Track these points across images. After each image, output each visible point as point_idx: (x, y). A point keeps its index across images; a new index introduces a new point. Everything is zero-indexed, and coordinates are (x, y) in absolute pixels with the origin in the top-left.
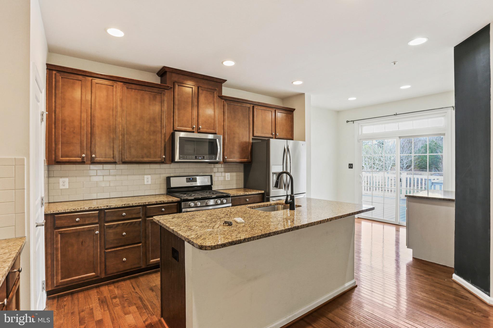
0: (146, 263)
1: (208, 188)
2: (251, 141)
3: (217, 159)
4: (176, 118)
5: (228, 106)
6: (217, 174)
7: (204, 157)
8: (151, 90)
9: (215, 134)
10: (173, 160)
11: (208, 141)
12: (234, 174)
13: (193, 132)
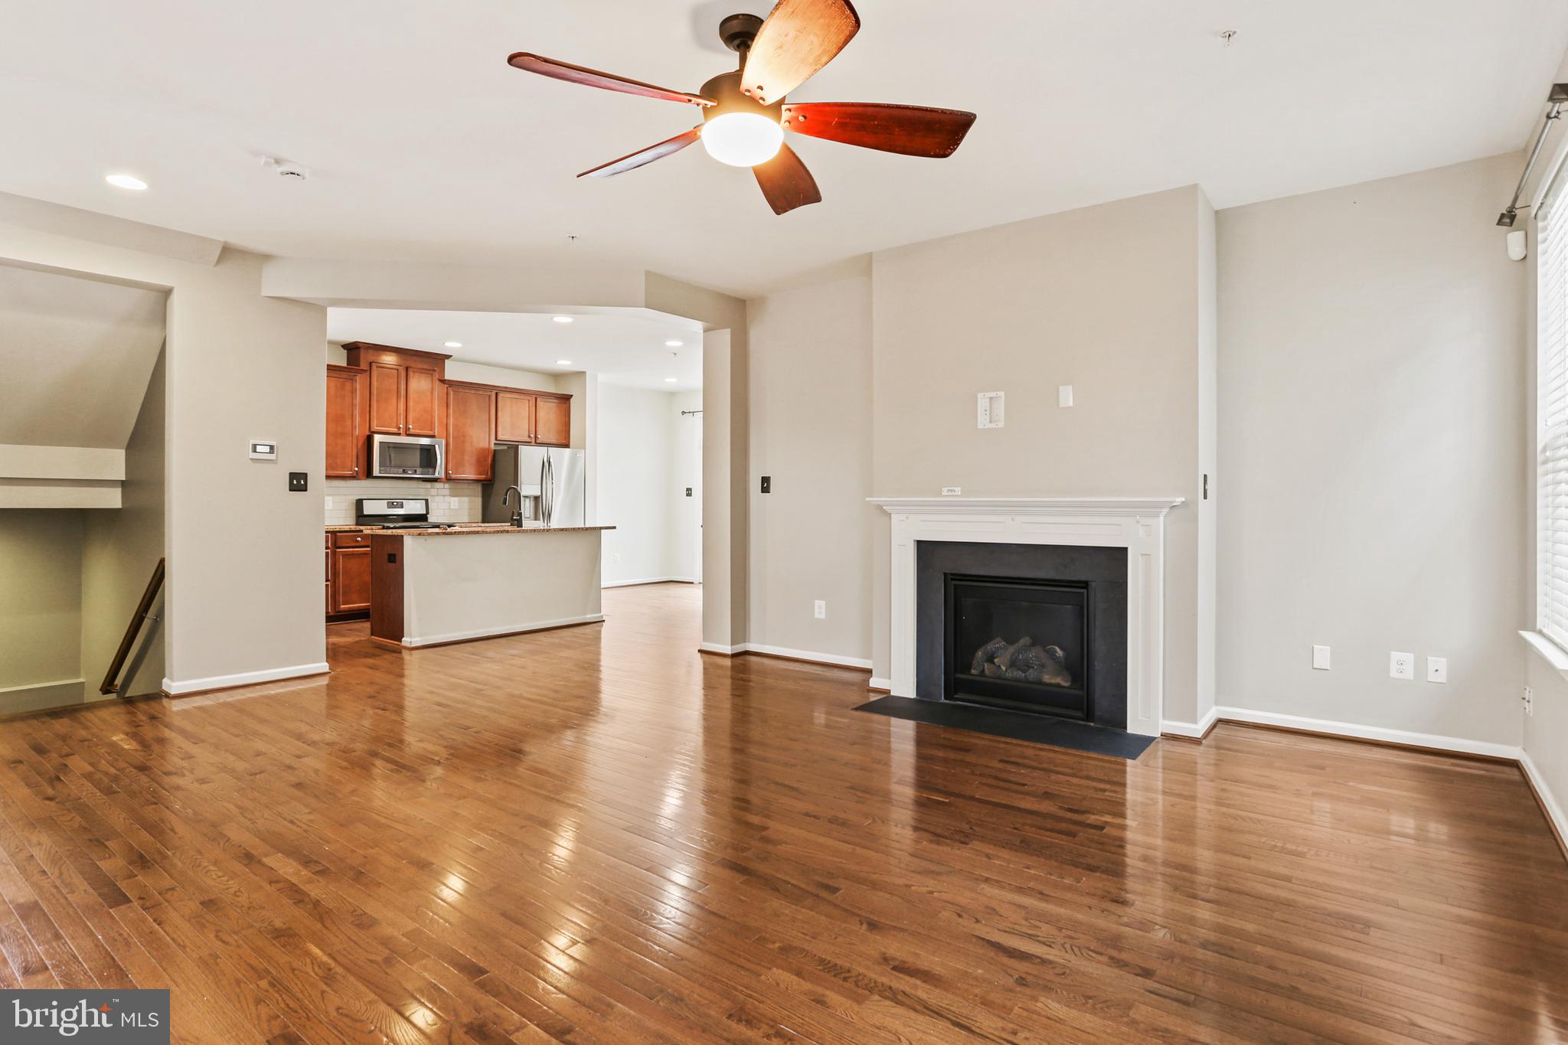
0: (335, 608)
1: (423, 518)
2: (493, 447)
3: (437, 474)
4: (374, 414)
5: (454, 394)
6: (438, 499)
7: (415, 471)
8: (337, 376)
9: (433, 436)
10: (369, 474)
11: (419, 447)
12: (466, 499)
13: (399, 434)
